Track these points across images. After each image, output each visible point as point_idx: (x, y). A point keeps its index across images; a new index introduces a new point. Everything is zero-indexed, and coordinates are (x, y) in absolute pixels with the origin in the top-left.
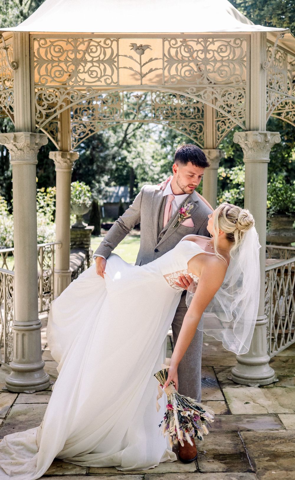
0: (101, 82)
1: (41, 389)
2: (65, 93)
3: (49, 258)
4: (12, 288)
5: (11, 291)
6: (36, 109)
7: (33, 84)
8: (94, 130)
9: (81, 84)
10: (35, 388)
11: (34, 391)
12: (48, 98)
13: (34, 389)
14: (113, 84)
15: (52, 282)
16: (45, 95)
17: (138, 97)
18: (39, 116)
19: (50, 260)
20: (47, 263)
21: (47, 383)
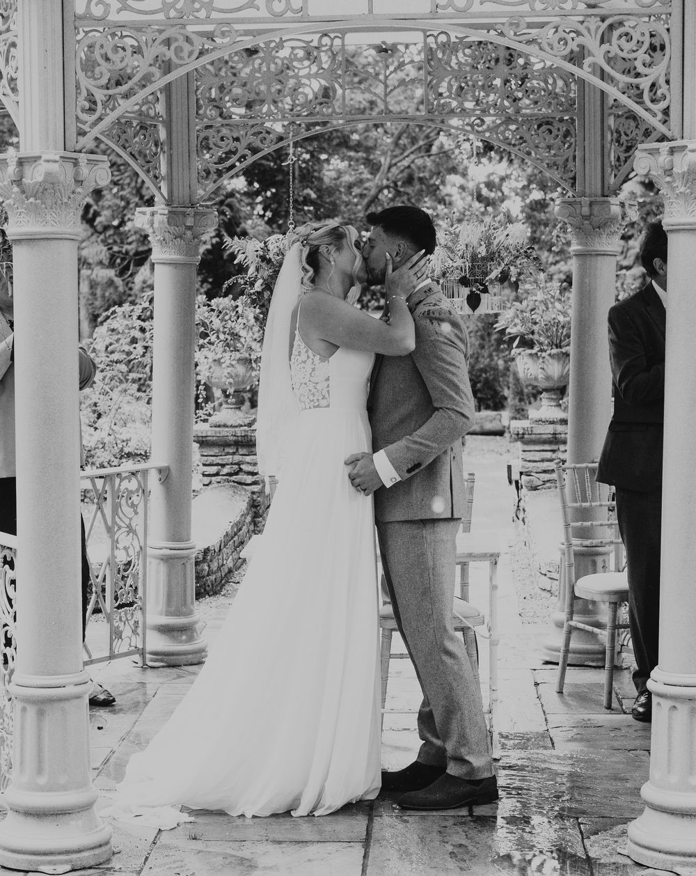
0: (258, 9)
1: (86, 864)
2: (157, 42)
3: (133, 506)
4: (13, 582)
5: (10, 589)
6: (78, 87)
7: (69, 18)
8: (261, 146)
9: (202, 14)
10: (71, 861)
11: (68, 868)
12: (110, 55)
13: (66, 862)
14: (289, 14)
15: (140, 575)
16: (102, 46)
17: (386, 51)
18: (87, 105)
19: (136, 513)
20: (127, 521)
21: (103, 849)
